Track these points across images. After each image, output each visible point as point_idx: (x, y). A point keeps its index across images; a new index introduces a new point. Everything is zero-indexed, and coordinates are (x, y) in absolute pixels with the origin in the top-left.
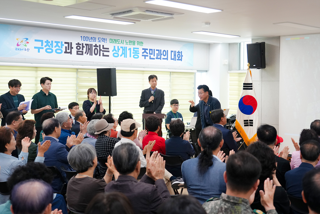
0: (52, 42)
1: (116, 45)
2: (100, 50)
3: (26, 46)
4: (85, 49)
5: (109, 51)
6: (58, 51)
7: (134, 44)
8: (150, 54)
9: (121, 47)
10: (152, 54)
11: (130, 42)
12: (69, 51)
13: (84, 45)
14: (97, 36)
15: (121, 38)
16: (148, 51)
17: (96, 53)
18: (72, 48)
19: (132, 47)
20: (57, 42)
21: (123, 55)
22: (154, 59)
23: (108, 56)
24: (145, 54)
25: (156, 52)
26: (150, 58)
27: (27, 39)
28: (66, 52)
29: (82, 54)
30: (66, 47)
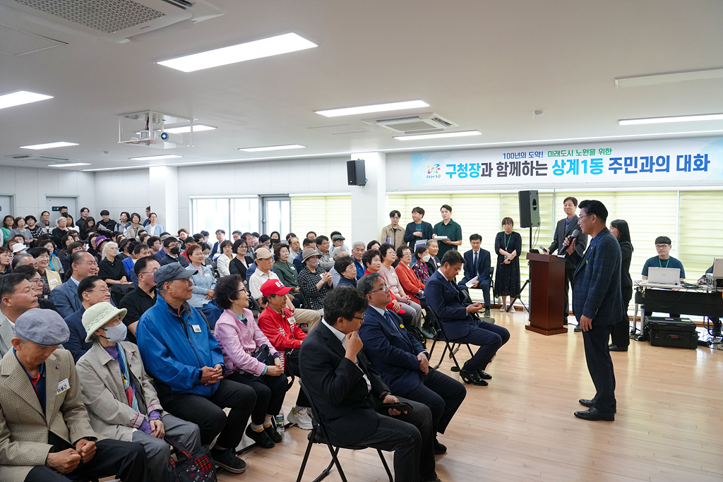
0: (466, 164)
1: (559, 159)
2: (532, 168)
3: (437, 172)
4: (509, 169)
5: (546, 168)
6: (473, 175)
7: (593, 152)
8: (626, 165)
9: (568, 161)
10: (631, 165)
11: (585, 151)
12: (488, 173)
13: (508, 164)
14: (527, 151)
15: (567, 149)
16: (622, 162)
17: (526, 172)
18: (491, 169)
19: (589, 158)
20: (472, 165)
21: (572, 171)
22: (636, 172)
23: (546, 174)
24: (616, 166)
25: (640, 162)
26: (627, 172)
27: (438, 165)
28: (483, 175)
29: (506, 176)
30: (483, 169)
